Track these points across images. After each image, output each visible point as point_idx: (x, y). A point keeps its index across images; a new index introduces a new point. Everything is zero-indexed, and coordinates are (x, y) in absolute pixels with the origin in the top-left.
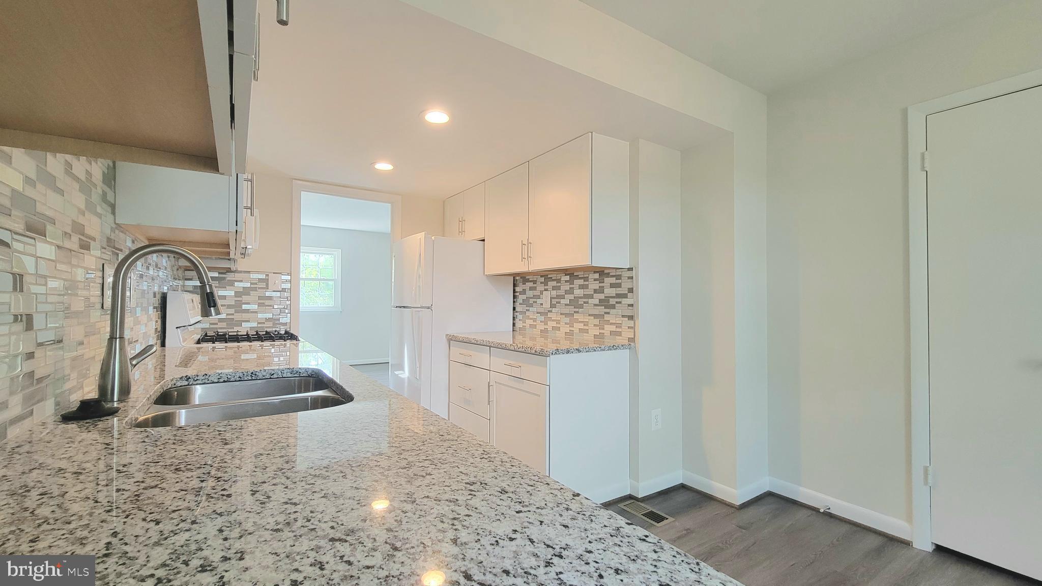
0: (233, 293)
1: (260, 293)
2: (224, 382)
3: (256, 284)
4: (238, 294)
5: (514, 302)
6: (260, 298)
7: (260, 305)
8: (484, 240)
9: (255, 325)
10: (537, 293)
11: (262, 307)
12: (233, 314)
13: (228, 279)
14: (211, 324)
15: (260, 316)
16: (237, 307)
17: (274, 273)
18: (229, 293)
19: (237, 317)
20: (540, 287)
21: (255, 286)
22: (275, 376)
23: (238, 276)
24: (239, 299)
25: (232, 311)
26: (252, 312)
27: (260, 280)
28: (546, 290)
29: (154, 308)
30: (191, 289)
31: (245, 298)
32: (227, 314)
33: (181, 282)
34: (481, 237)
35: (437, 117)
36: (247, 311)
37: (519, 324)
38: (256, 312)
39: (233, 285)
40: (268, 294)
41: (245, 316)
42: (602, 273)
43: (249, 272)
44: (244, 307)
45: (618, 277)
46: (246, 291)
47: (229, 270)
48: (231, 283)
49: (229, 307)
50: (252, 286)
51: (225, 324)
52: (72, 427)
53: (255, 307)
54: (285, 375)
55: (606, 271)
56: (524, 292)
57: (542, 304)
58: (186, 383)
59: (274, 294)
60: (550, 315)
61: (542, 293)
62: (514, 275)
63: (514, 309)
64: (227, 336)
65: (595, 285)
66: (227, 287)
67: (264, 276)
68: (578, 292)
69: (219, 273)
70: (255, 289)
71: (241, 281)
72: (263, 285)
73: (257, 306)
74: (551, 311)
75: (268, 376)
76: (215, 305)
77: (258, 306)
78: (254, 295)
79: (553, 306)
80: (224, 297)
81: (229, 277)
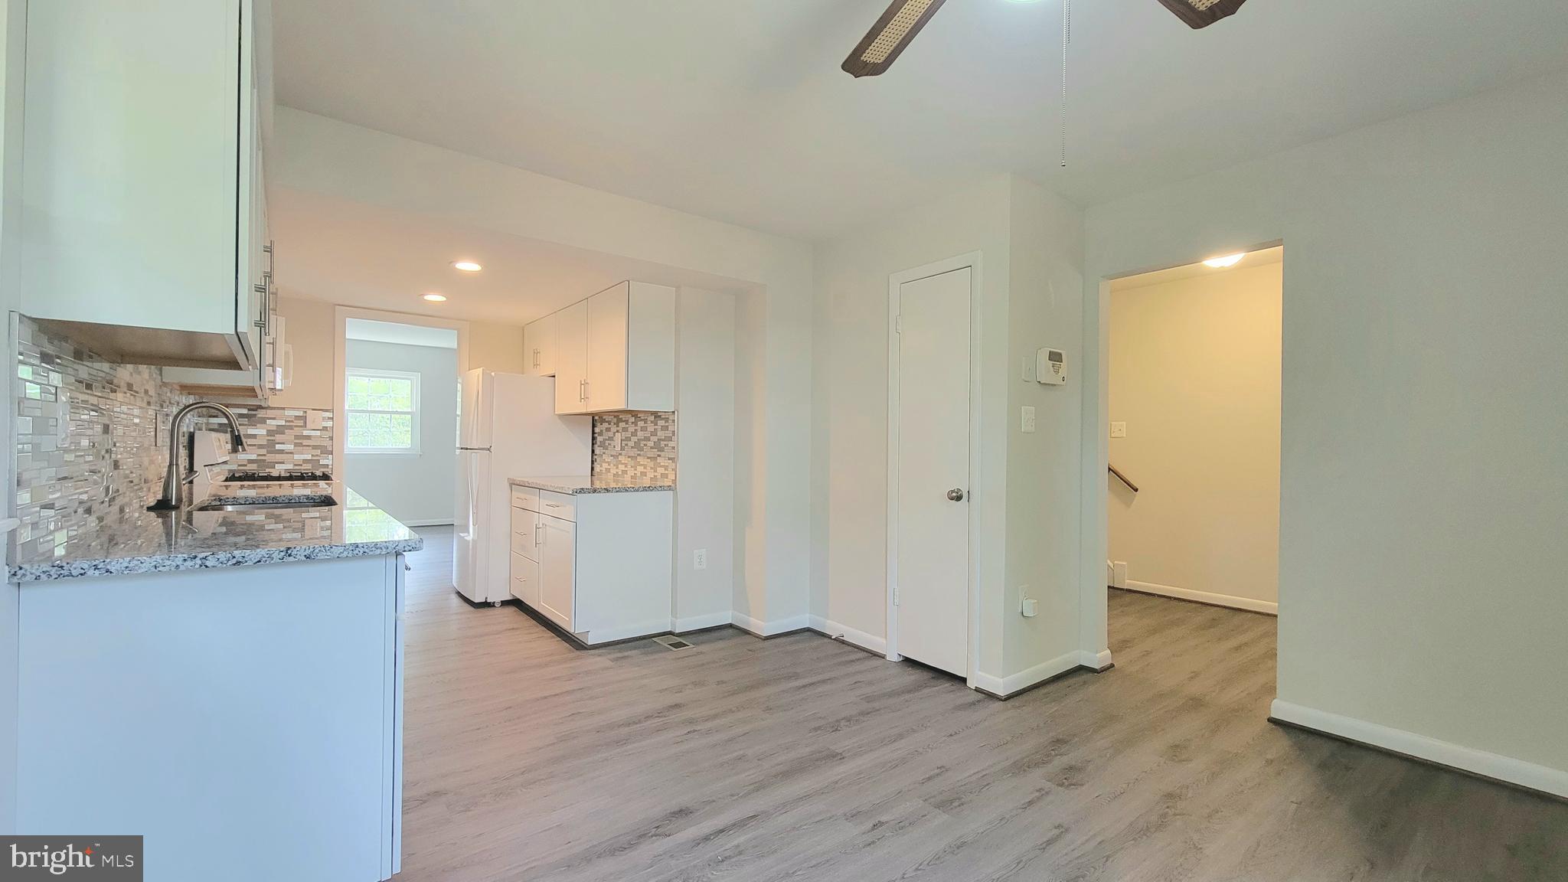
0: (264, 432)
1: (297, 431)
2: (250, 504)
3: (292, 421)
4: (270, 433)
5: (593, 444)
6: (297, 437)
7: (296, 445)
8: (554, 376)
9: (290, 467)
10: (610, 434)
11: (299, 448)
12: (264, 455)
13: (259, 416)
14: (239, 465)
15: (296, 457)
16: (270, 447)
17: (313, 410)
18: (260, 431)
19: (270, 458)
20: (614, 429)
21: (291, 424)
22: (293, 501)
23: (270, 413)
24: (272, 438)
25: (263, 451)
26: (287, 453)
27: (297, 418)
28: (618, 431)
29: (184, 446)
30: (216, 427)
31: (278, 437)
32: (259, 455)
33: (205, 420)
34: (551, 373)
35: (468, 266)
36: (281, 452)
37: (597, 468)
38: (291, 453)
39: (265, 423)
40: (305, 433)
41: (279, 458)
42: (656, 415)
43: (284, 409)
44: (278, 447)
45: (667, 420)
46: (280, 430)
47: (260, 407)
48: (263, 421)
49: (261, 447)
50: (288, 424)
51: (255, 465)
52: (153, 514)
53: (290, 447)
54: (301, 501)
55: (659, 414)
56: (601, 434)
57: (614, 447)
58: (219, 503)
59: (313, 433)
60: (620, 458)
61: (614, 433)
62: (593, 415)
63: (593, 451)
64: (256, 476)
65: (651, 428)
66: (258, 425)
67: (301, 414)
68: (640, 434)
69: (249, 410)
70: (291, 428)
71: (274, 419)
72: (301, 423)
73: (293, 446)
74: (620, 454)
75: (287, 501)
76: (242, 444)
77: (295, 446)
78: (289, 435)
79: (622, 449)
80: (254, 436)
81: (261, 414)
